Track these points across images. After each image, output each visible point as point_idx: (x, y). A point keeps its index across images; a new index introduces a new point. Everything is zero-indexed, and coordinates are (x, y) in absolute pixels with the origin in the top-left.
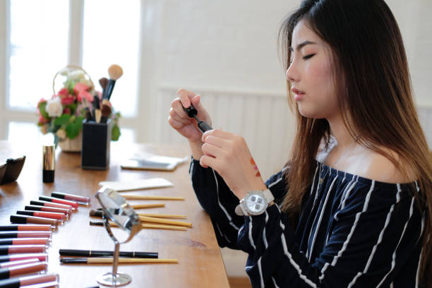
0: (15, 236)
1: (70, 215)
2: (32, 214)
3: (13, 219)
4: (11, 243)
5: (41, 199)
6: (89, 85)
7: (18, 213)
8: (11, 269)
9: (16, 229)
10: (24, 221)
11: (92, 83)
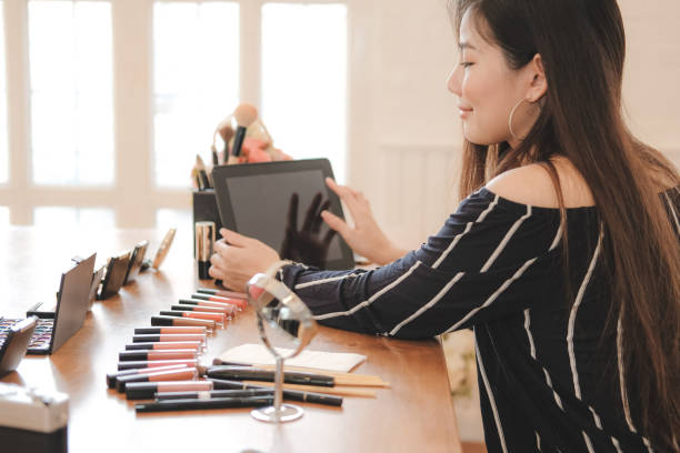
0: (157, 340)
1: (233, 316)
2: (180, 315)
3: (155, 321)
4: (151, 348)
5: (194, 297)
6: (265, 139)
7: (162, 313)
8: (149, 375)
9: (158, 332)
10: (169, 323)
11: (270, 137)
